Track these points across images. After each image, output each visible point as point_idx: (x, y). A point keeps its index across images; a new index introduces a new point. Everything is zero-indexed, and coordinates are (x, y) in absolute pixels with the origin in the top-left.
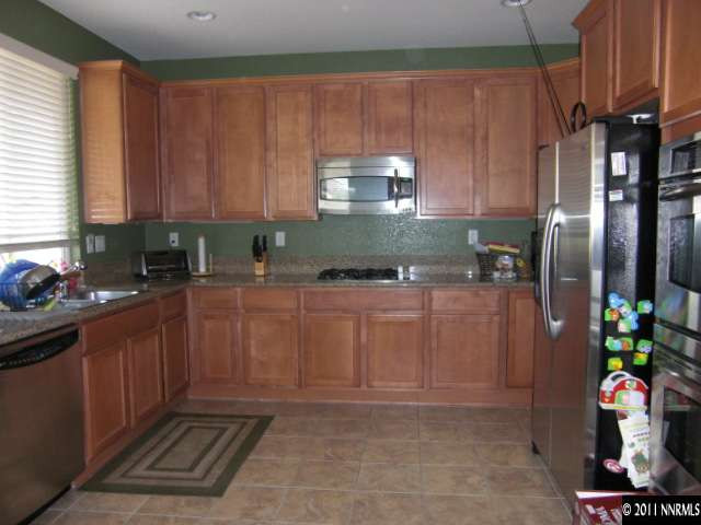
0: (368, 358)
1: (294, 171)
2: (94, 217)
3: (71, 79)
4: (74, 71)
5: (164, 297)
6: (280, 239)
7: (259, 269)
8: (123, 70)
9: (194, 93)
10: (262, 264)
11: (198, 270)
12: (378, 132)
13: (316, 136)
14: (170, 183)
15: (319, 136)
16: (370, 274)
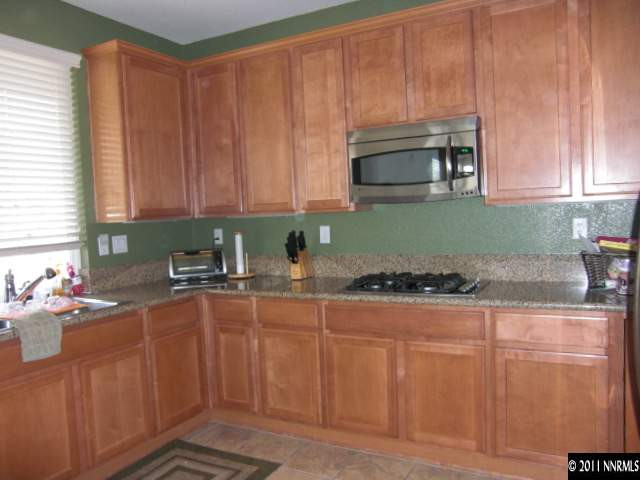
0: (406, 401)
1: (325, 150)
2: (109, 215)
3: (73, 69)
4: (76, 60)
5: (152, 309)
6: (325, 234)
7: (296, 272)
8: (121, 51)
9: (217, 69)
10: (298, 265)
11: (235, 272)
12: (427, 89)
13: (348, 105)
14: (199, 173)
15: (352, 102)
16: (409, 284)
